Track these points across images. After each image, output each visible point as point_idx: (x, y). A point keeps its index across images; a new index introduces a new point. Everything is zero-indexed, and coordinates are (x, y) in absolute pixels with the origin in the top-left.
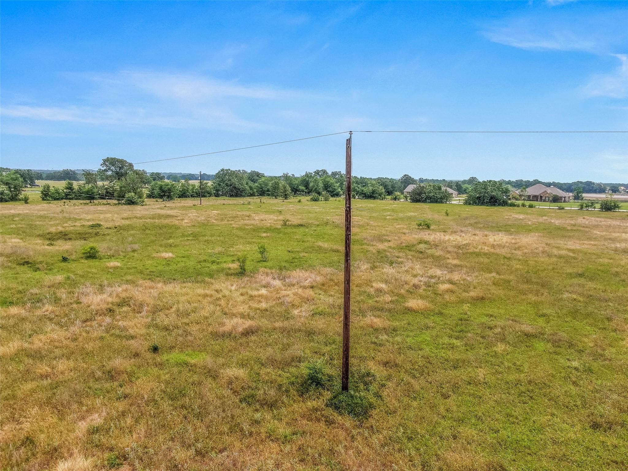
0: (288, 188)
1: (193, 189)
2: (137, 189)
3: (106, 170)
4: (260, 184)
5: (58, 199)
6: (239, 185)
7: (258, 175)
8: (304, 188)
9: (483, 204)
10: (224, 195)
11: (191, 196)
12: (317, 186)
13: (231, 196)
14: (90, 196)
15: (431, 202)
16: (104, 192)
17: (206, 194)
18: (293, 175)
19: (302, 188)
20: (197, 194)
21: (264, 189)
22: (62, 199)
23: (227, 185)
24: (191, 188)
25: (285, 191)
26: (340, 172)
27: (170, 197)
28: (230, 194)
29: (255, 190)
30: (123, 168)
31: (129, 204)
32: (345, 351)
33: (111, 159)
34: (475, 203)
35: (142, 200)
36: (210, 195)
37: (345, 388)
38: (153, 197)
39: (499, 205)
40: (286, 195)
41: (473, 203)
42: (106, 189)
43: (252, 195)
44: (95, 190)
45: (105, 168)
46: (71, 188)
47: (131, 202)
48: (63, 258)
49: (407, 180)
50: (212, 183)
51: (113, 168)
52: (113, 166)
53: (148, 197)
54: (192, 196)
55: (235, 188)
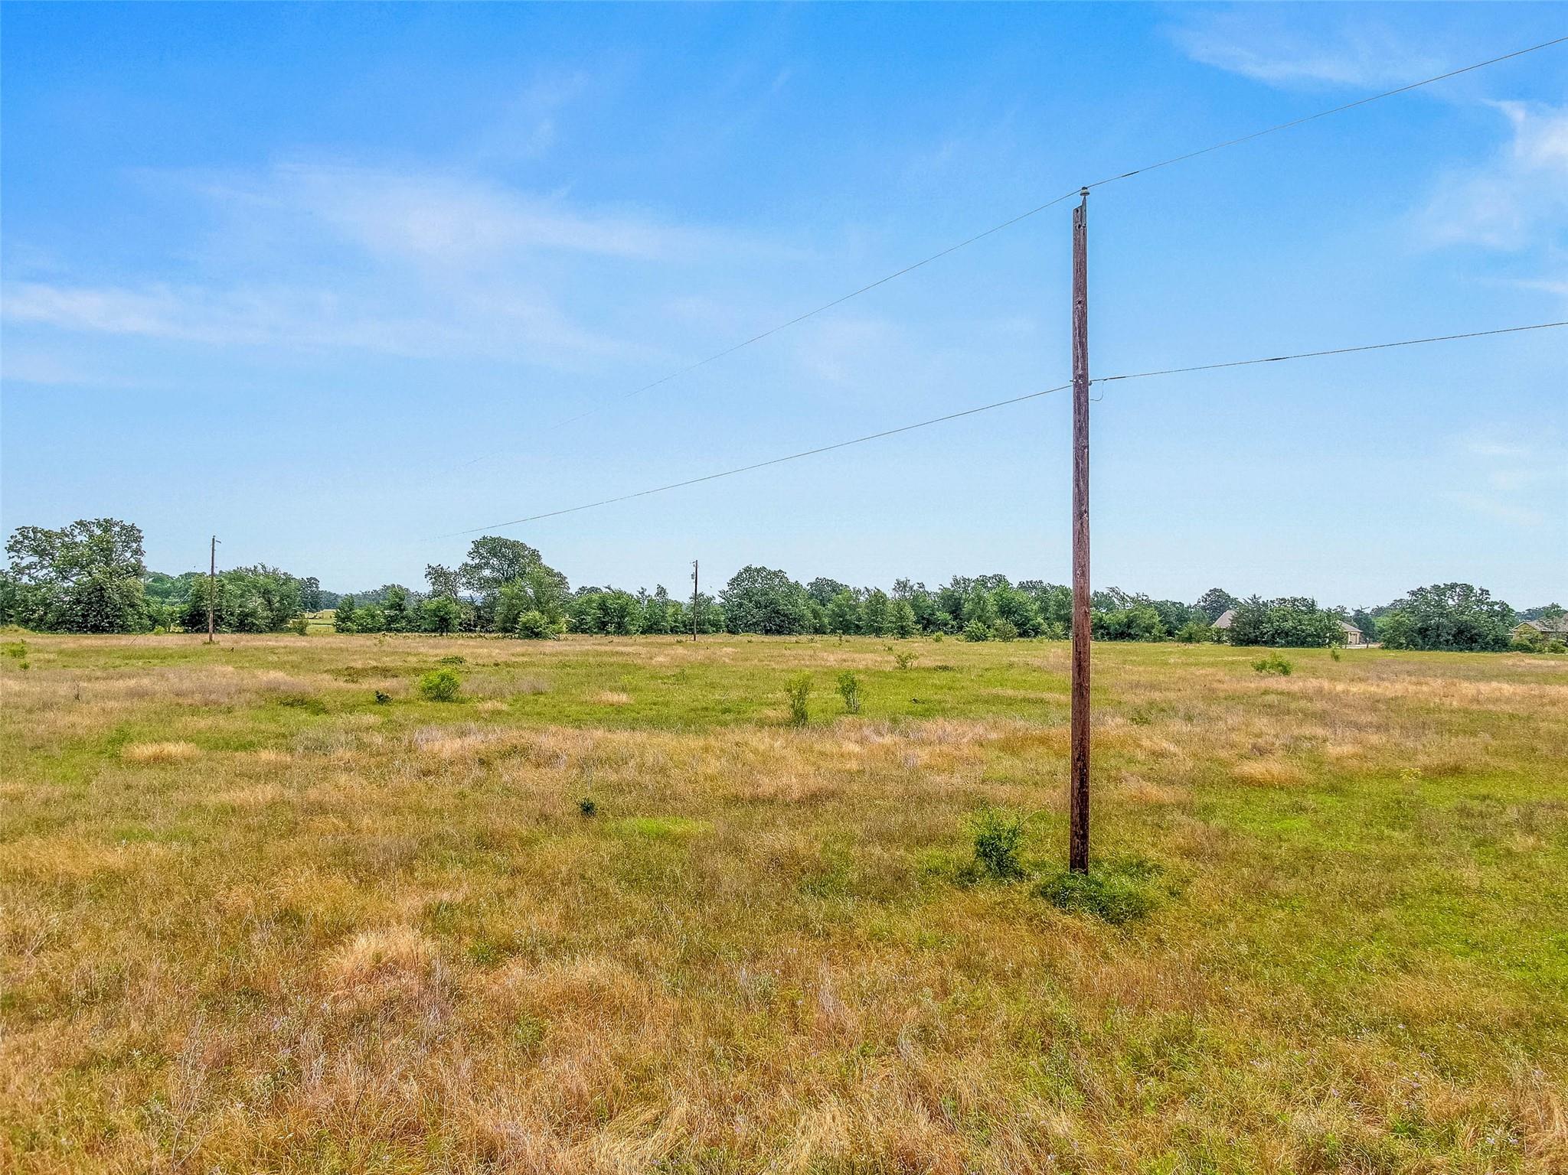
0: (910, 614)
1: (675, 614)
2: (548, 602)
3: (478, 567)
4: (839, 606)
5: (371, 630)
6: (786, 605)
7: (835, 588)
8: (948, 616)
9: (1435, 646)
10: (750, 627)
11: (671, 631)
12: (982, 610)
13: (768, 632)
14: (442, 624)
15: (1289, 644)
16: (472, 615)
17: (707, 626)
18: (921, 585)
19: (942, 615)
20: (685, 626)
21: (848, 617)
22: (379, 630)
23: (758, 605)
24: (670, 611)
25: (902, 618)
26: (1041, 582)
27: (621, 629)
28: (765, 626)
29: (826, 620)
30: (517, 561)
31: (528, 637)
32: (1078, 760)
33: (493, 540)
34: (1412, 644)
35: (555, 627)
36: (716, 627)
37: (1079, 860)
38: (584, 631)
39: (1484, 649)
40: (902, 627)
41: (1408, 644)
42: (478, 609)
43: (819, 630)
44: (454, 607)
45: (477, 561)
46: (400, 605)
47: (532, 633)
48: (379, 697)
49: (1218, 602)
50: (723, 601)
51: (494, 561)
52: (495, 555)
53: (570, 630)
54: (674, 631)
55: (777, 612)
